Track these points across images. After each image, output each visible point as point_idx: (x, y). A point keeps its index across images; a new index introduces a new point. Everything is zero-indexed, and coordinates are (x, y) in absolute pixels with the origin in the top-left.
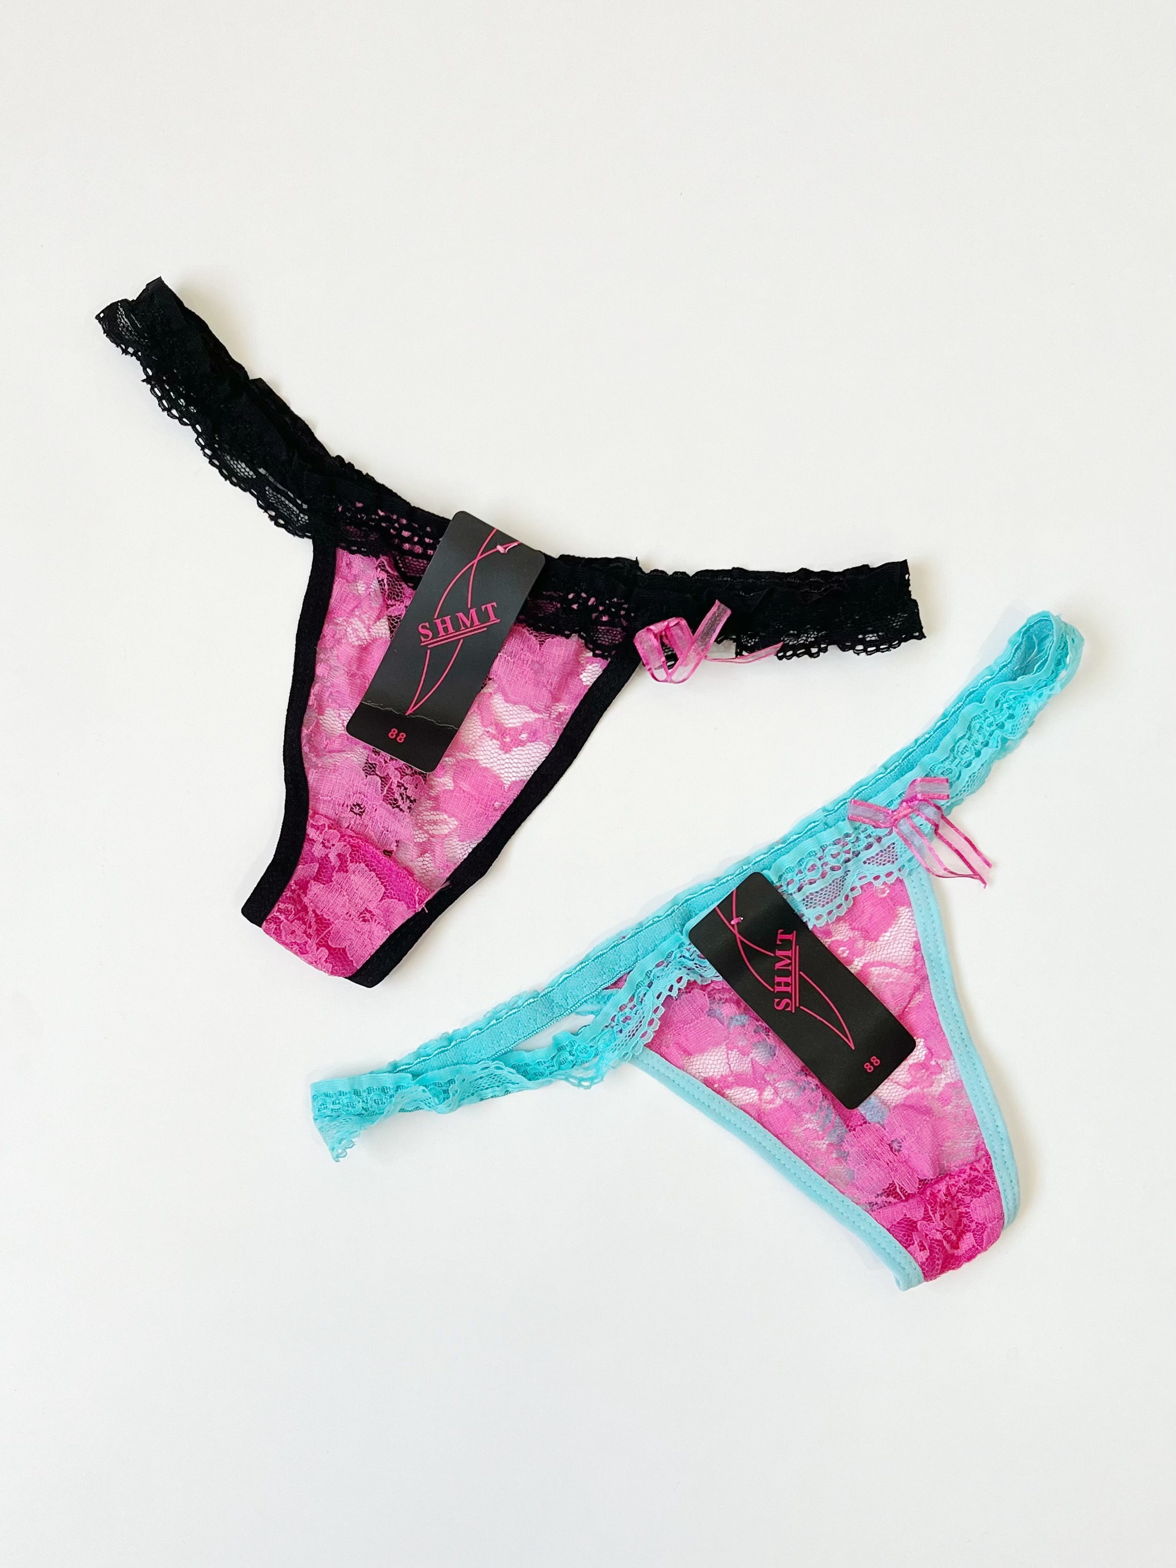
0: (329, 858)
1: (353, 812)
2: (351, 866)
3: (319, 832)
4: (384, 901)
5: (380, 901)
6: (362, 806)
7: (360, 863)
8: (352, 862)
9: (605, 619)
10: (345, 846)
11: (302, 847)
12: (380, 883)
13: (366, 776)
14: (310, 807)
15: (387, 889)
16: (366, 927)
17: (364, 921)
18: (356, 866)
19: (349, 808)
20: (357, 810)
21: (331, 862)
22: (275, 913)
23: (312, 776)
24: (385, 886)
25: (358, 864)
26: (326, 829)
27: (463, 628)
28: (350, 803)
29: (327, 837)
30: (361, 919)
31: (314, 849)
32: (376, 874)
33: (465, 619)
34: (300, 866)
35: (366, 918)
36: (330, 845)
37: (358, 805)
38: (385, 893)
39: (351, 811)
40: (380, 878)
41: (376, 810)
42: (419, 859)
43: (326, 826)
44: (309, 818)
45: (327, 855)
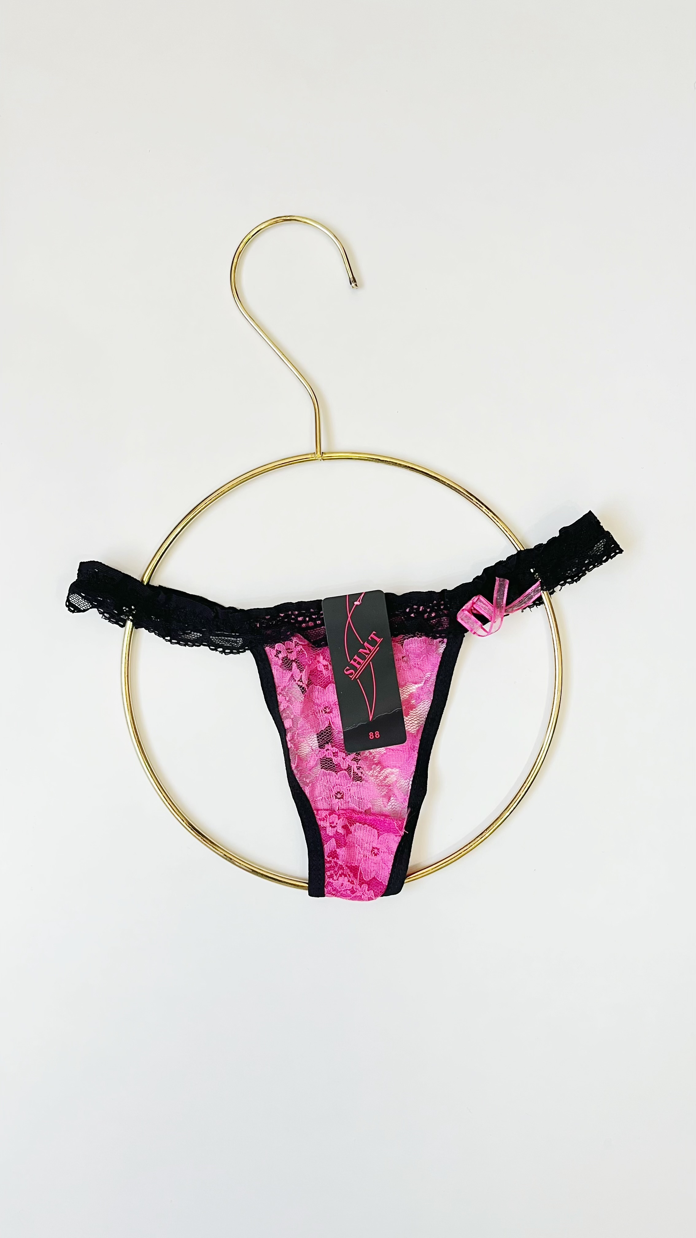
0: (339, 832)
1: (337, 798)
2: (352, 828)
3: (325, 821)
4: (380, 838)
5: (378, 838)
6: (341, 792)
7: (355, 823)
8: (351, 826)
9: (433, 615)
10: (343, 820)
11: (320, 834)
12: (372, 828)
13: (337, 774)
14: (313, 809)
15: (378, 830)
16: (378, 858)
17: (376, 855)
18: (354, 826)
19: (334, 797)
20: (339, 796)
21: (341, 834)
22: (327, 880)
23: (307, 791)
24: (376, 829)
25: (355, 825)
26: (328, 816)
27: (367, 656)
28: (334, 793)
29: (331, 821)
30: (373, 855)
31: (327, 832)
32: (368, 825)
33: (365, 651)
34: (325, 845)
35: (376, 853)
36: (335, 824)
37: (339, 792)
38: (378, 833)
39: (336, 798)
40: (371, 826)
41: (350, 790)
42: (389, 805)
43: (328, 815)
44: (316, 816)
45: (337, 831)
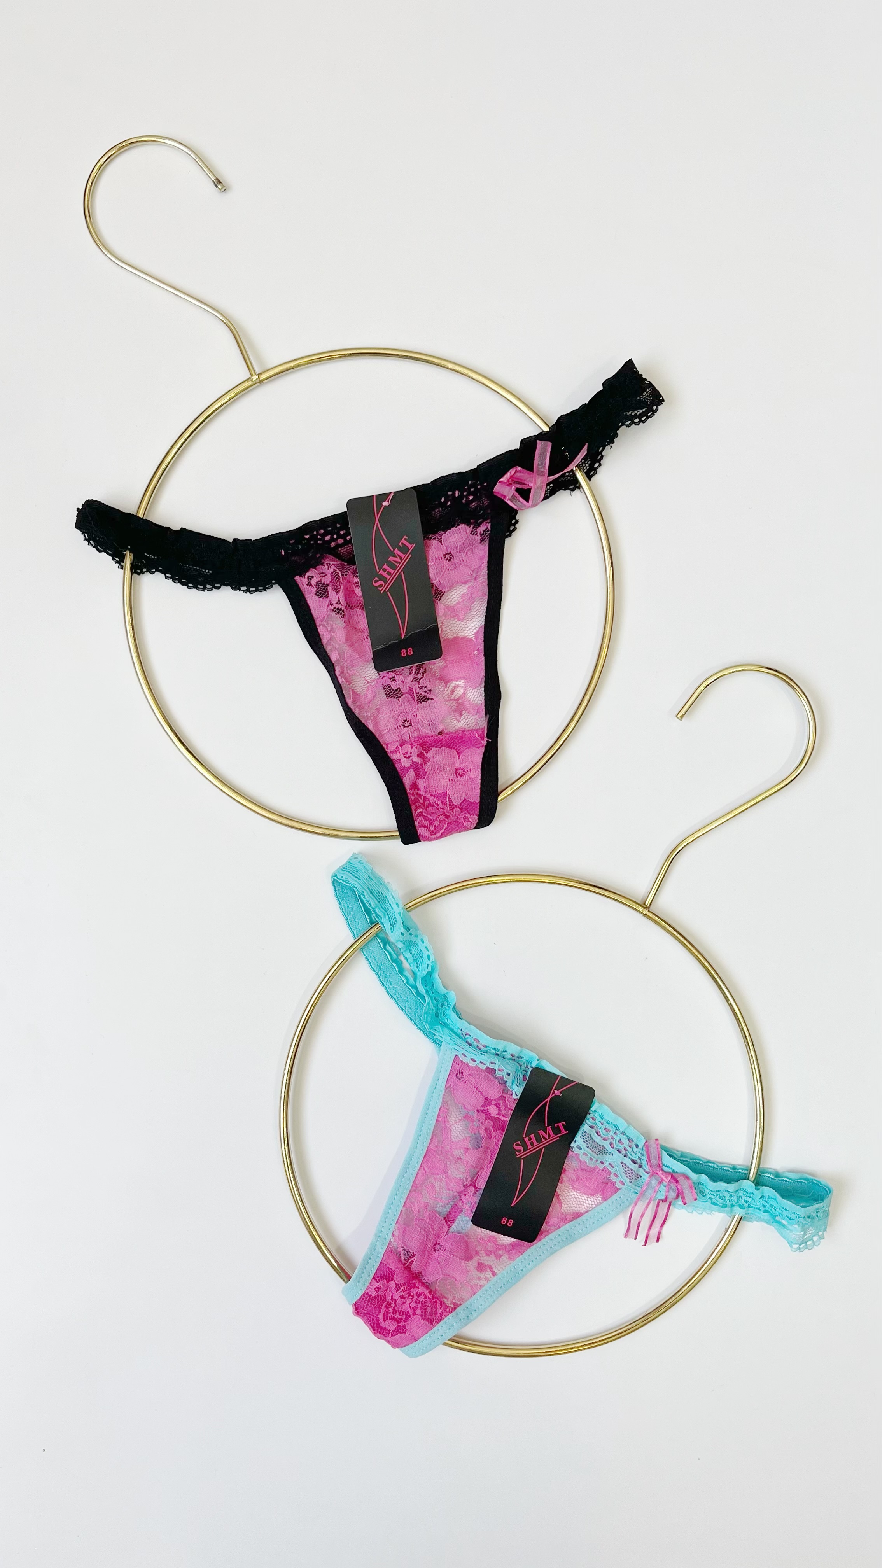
5: (459, 758)
6: (408, 720)
7: (431, 749)
9: (471, 498)
11: (396, 769)
12: (450, 749)
13: (399, 700)
14: (382, 743)
15: (457, 749)
16: (465, 778)
17: (461, 776)
18: (431, 753)
20: (407, 724)
21: (418, 763)
23: (371, 726)
24: (454, 748)
26: (400, 748)
27: (398, 565)
28: (400, 723)
29: (404, 752)
31: (403, 764)
32: (445, 747)
33: (395, 559)
34: (404, 779)
36: (409, 755)
37: (405, 721)
39: (404, 727)
41: (417, 716)
42: (462, 719)
44: (387, 750)
45: (413, 761)
